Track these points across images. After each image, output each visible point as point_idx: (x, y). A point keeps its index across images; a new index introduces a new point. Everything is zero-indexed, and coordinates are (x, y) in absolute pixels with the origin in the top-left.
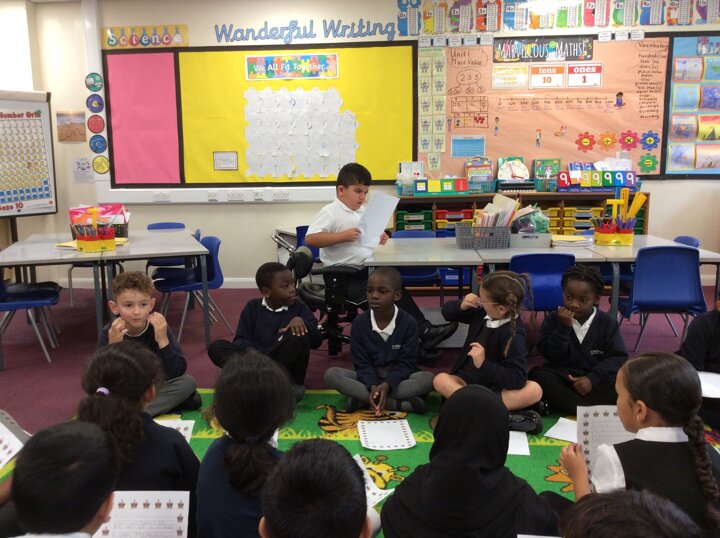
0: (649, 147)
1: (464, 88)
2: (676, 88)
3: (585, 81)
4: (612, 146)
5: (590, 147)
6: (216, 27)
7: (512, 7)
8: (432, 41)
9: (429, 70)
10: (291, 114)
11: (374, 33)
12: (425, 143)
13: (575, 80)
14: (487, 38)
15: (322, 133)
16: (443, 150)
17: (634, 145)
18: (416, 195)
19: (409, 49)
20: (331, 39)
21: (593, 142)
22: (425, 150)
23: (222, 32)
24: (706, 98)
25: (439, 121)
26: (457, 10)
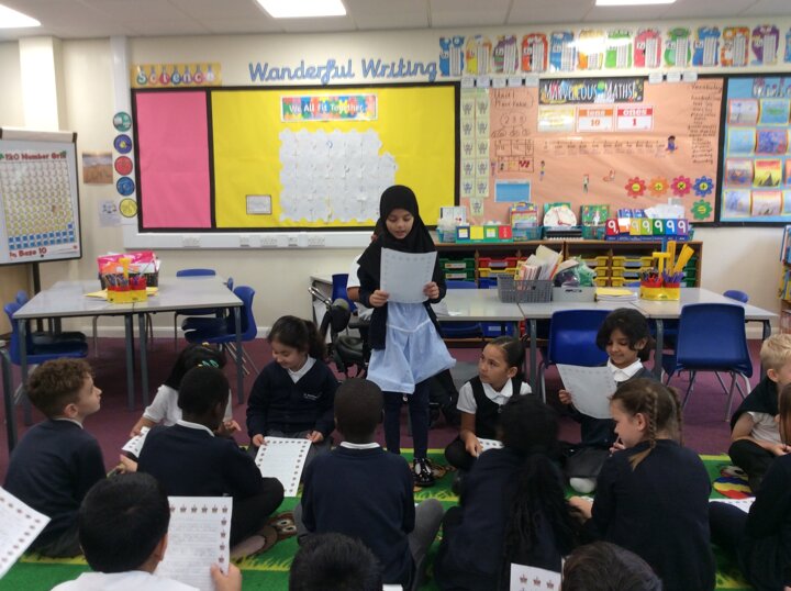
0: (703, 193)
1: (509, 130)
2: (730, 132)
3: (635, 123)
4: (664, 192)
5: (641, 192)
6: (251, 66)
7: (559, 47)
8: (475, 82)
9: (472, 112)
10: (328, 156)
11: (415, 73)
12: (468, 188)
13: (625, 123)
14: (533, 80)
15: (360, 176)
16: (487, 195)
17: (687, 191)
18: (458, 242)
19: (451, 90)
20: (370, 79)
21: (643, 188)
22: (468, 195)
23: (256, 71)
24: (762, 142)
25: (482, 165)
26: (501, 49)
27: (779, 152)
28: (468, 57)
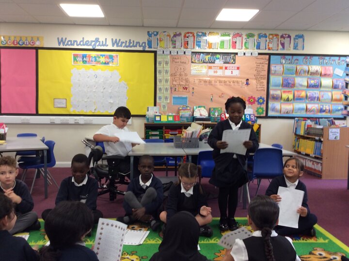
0: (261, 104)
1: (178, 74)
2: (272, 78)
3: (232, 73)
6: (58, 39)
7: (200, 38)
8: (163, 52)
9: (162, 65)
10: (95, 81)
11: (136, 46)
12: (160, 98)
13: (228, 73)
14: (189, 52)
15: (110, 91)
16: (169, 101)
17: (254, 103)
18: (155, 122)
19: (153, 54)
20: (115, 48)
22: (160, 101)
23: (61, 41)
24: (285, 83)
25: (167, 88)
26: (175, 38)
27: (291, 87)
28: (160, 41)
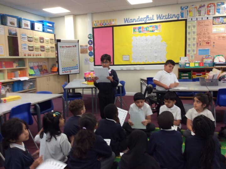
1: (203, 33)
6: (124, 19)
7: (219, 7)
8: (192, 19)
9: (191, 28)
10: (146, 43)
11: (173, 17)
12: (189, 51)
14: (211, 17)
15: (155, 49)
16: (195, 53)
18: (186, 68)
19: (184, 22)
20: (159, 20)
22: (189, 53)
23: (126, 20)
25: (194, 44)
26: (200, 9)
